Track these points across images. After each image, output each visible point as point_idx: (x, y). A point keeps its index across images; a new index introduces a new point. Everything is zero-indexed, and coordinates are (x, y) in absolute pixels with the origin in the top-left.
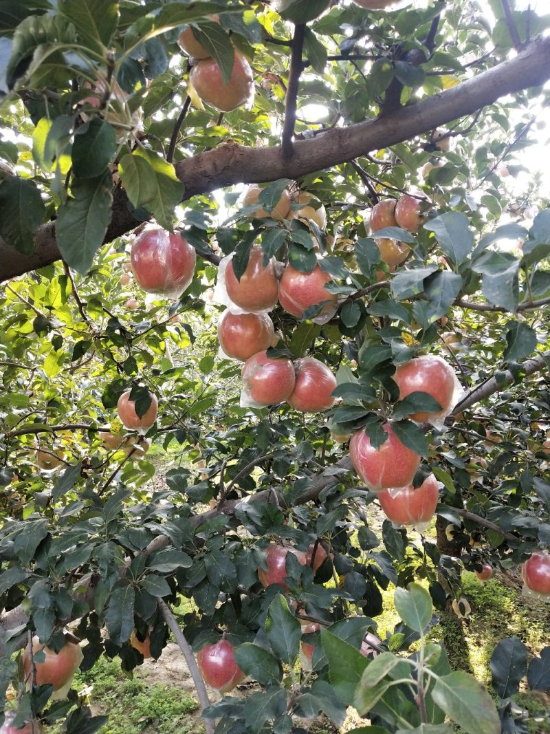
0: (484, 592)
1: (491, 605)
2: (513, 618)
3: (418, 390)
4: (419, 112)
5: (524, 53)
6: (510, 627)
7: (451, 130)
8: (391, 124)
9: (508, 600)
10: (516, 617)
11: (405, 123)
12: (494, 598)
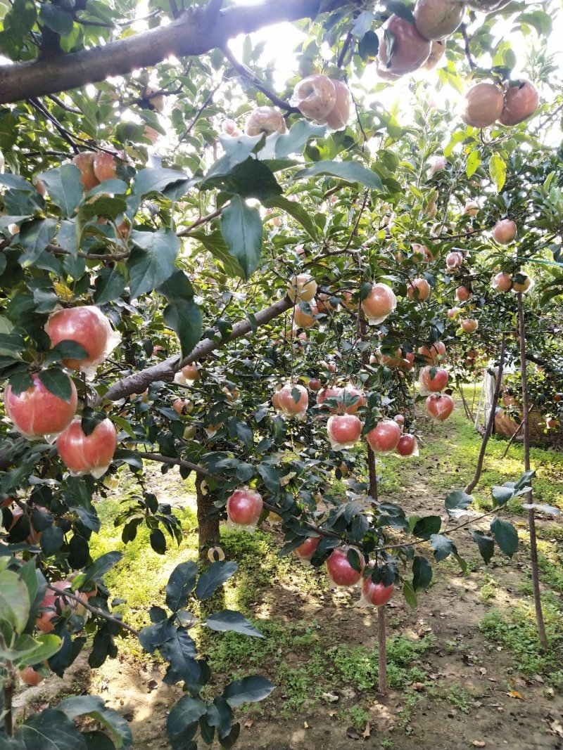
0: (243, 540)
1: (248, 550)
2: (267, 558)
3: (67, 338)
4: (80, 61)
5: (178, 21)
6: (263, 566)
7: (163, 88)
8: (50, 70)
9: (263, 543)
10: (269, 557)
11: (66, 71)
12: (252, 543)
